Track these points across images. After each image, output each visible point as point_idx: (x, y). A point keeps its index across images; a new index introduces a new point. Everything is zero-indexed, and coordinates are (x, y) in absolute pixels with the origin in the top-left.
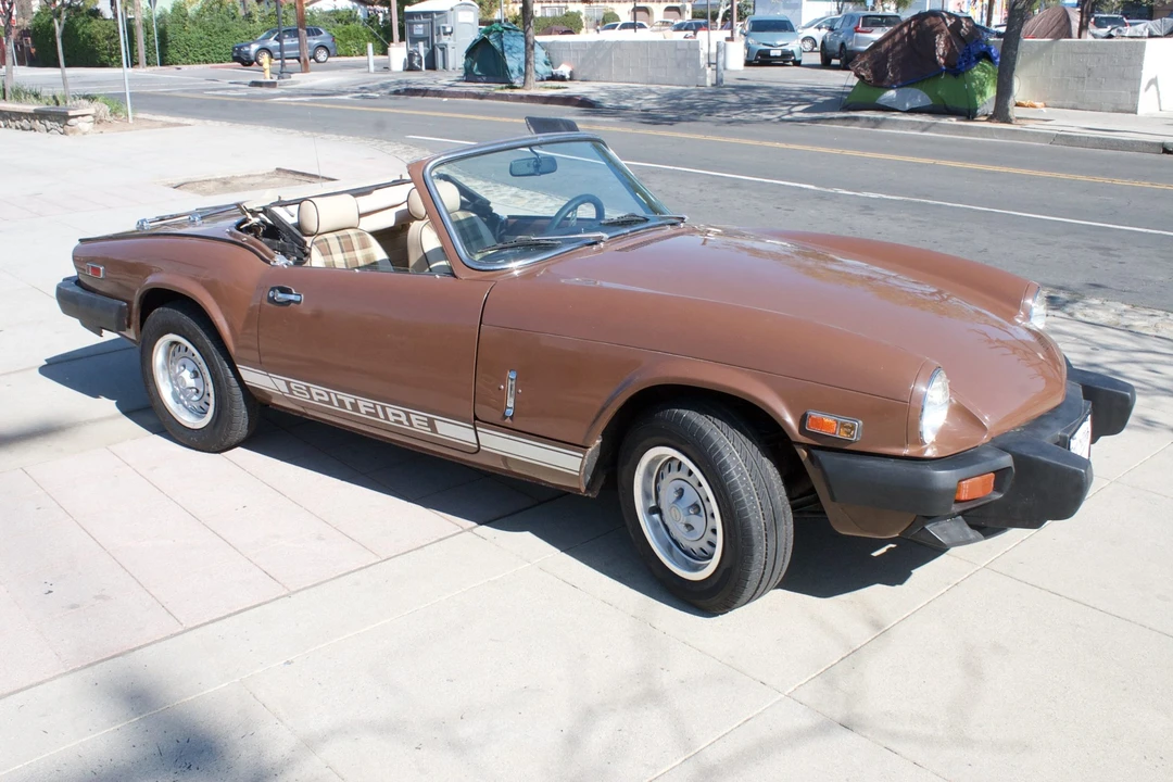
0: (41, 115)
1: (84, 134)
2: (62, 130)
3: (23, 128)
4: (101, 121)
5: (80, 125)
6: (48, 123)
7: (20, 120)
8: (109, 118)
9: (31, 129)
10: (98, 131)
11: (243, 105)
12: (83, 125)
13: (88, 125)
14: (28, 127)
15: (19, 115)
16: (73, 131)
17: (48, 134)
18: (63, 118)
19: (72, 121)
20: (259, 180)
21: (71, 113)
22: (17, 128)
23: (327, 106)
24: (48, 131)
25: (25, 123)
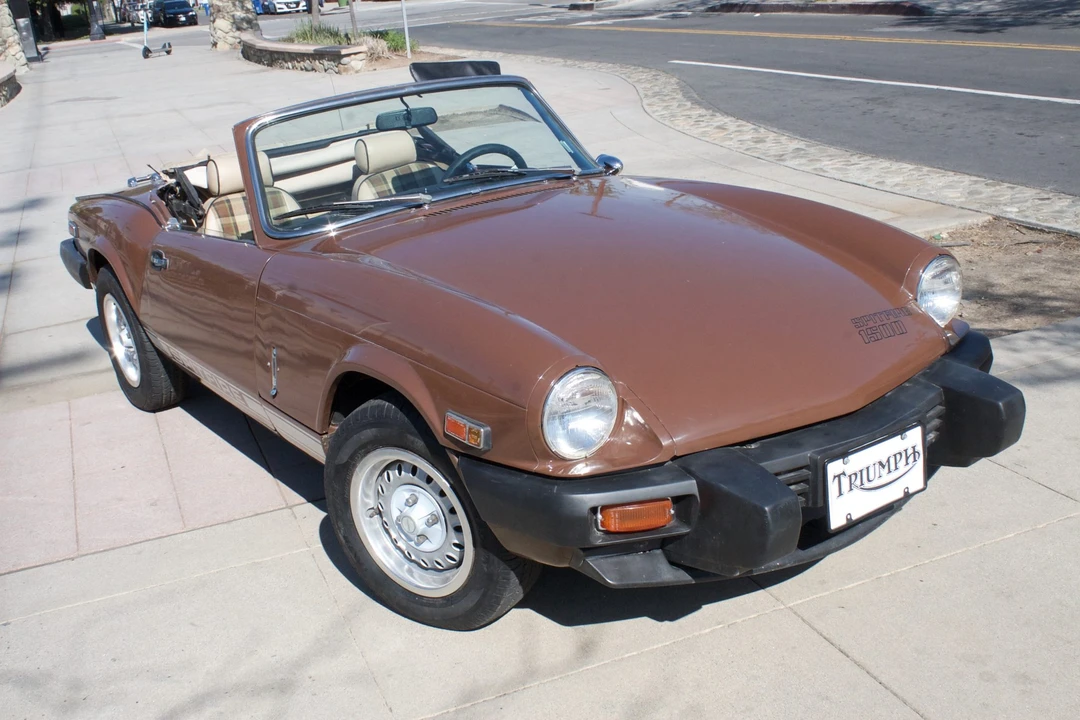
0: (319, 55)
1: (357, 72)
2: (336, 69)
3: (307, 70)
4: (379, 57)
5: (353, 63)
6: (326, 63)
7: (303, 61)
8: (387, 54)
9: (313, 69)
10: (371, 69)
11: (539, 32)
12: (356, 63)
13: (361, 63)
14: (310, 68)
15: (302, 56)
16: (346, 70)
17: (325, 74)
18: (336, 57)
19: (345, 60)
20: (479, 117)
21: (344, 52)
22: (302, 69)
23: (622, 29)
24: (326, 71)
25: (307, 64)
